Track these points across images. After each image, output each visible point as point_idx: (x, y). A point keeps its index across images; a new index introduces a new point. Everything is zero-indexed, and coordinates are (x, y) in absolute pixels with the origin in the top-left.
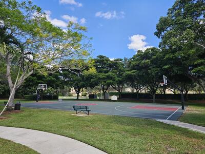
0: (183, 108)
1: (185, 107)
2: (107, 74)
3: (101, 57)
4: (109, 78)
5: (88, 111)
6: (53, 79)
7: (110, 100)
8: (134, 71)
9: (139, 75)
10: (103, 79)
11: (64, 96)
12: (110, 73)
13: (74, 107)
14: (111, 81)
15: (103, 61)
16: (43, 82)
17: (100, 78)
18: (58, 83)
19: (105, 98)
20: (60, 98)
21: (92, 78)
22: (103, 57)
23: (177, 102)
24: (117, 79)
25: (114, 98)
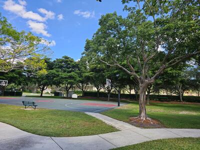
0: (119, 105)
1: (120, 105)
2: (69, 74)
3: (66, 58)
4: (71, 77)
5: (35, 106)
6: (15, 75)
7: (71, 98)
8: (91, 73)
9: (95, 77)
10: (66, 78)
11: (31, 92)
12: (72, 73)
13: (23, 102)
14: (72, 81)
15: (68, 61)
16: (4, 78)
17: (62, 78)
18: (21, 79)
19: (67, 95)
20: (24, 94)
21: (55, 77)
22: (68, 58)
23: (128, 101)
24: (78, 79)
25: (75, 96)
